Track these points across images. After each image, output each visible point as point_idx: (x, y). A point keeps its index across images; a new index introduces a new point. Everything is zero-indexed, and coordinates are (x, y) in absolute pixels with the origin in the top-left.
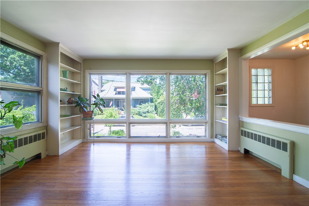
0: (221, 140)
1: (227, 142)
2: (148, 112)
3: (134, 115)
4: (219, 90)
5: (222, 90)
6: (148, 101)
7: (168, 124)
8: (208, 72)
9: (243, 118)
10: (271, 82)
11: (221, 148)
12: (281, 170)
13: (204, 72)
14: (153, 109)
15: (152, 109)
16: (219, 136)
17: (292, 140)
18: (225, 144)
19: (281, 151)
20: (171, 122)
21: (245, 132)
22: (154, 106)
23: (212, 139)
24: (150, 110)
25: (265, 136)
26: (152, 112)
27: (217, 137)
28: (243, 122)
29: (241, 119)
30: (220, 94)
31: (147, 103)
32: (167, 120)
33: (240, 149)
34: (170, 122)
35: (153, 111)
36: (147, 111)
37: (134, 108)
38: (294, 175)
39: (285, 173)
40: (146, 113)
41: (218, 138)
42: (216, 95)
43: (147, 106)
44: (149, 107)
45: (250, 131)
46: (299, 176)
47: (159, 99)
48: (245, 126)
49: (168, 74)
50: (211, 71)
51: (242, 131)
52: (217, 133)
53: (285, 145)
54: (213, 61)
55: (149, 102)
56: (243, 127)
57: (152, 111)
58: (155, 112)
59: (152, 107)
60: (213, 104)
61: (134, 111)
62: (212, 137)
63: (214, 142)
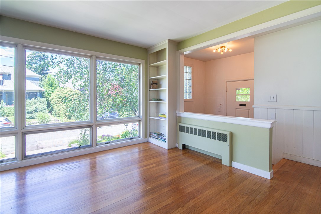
0: (157, 139)
1: (167, 141)
2: (36, 111)
3: (8, 116)
4: (154, 84)
5: (157, 84)
6: (36, 95)
7: (94, 127)
8: (142, 61)
9: (181, 113)
10: (191, 79)
11: (159, 147)
12: (221, 160)
13: (138, 61)
14: (45, 106)
15: (43, 106)
16: (154, 135)
17: (231, 131)
18: (164, 143)
19: (222, 143)
20: (98, 124)
21: (184, 127)
22: (46, 103)
23: (146, 139)
24: (39, 108)
25: (205, 130)
26: (43, 111)
27: (151, 136)
28: (180, 117)
29: (178, 115)
30: (154, 88)
31: (33, 98)
32: (92, 121)
33: (177, 146)
34: (96, 124)
35: (45, 109)
36: (34, 109)
37: (9, 106)
38: (232, 162)
39: (225, 162)
40: (32, 113)
41: (153, 136)
42: (150, 88)
43: (35, 103)
44: (38, 104)
45: (190, 126)
46: (236, 162)
47: (53, 92)
48: (182, 122)
49: (94, 57)
50: (145, 61)
51: (180, 126)
52: (151, 132)
53: (225, 136)
54: (147, 51)
55: (38, 97)
56: (181, 123)
57: (42, 109)
58: (47, 111)
59: (43, 104)
60: (147, 99)
61: (9, 110)
62: (146, 137)
63: (148, 142)
